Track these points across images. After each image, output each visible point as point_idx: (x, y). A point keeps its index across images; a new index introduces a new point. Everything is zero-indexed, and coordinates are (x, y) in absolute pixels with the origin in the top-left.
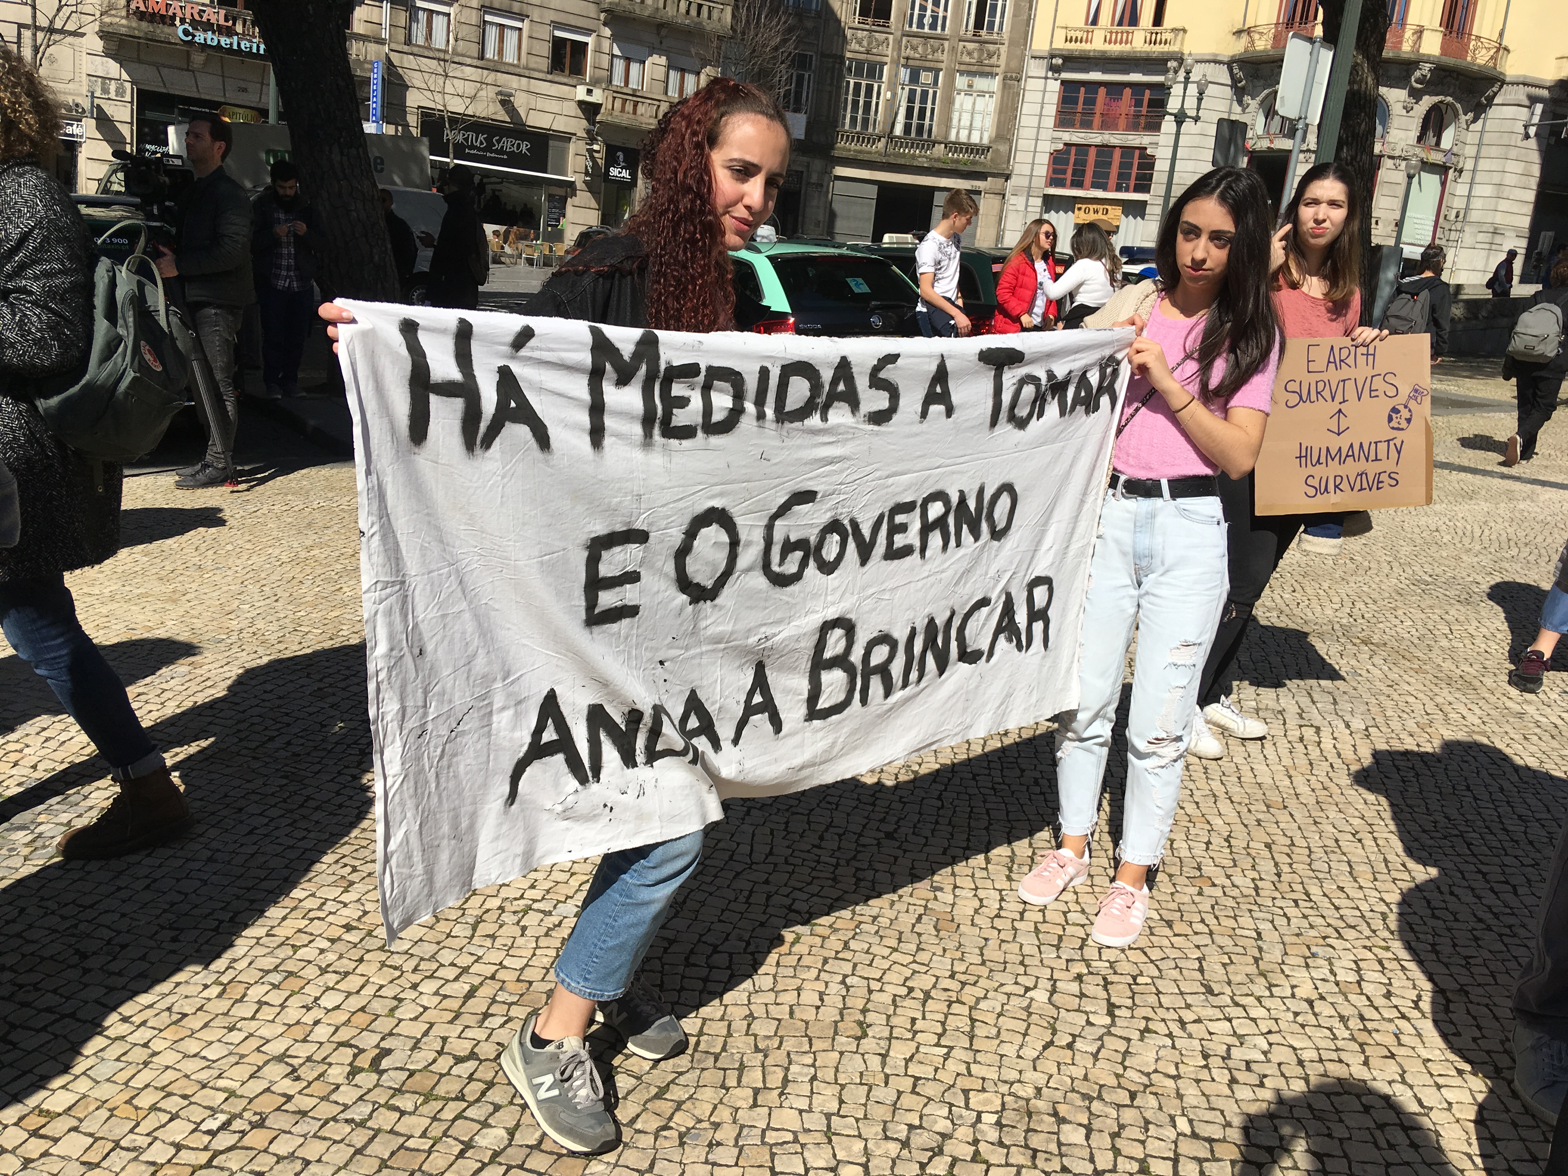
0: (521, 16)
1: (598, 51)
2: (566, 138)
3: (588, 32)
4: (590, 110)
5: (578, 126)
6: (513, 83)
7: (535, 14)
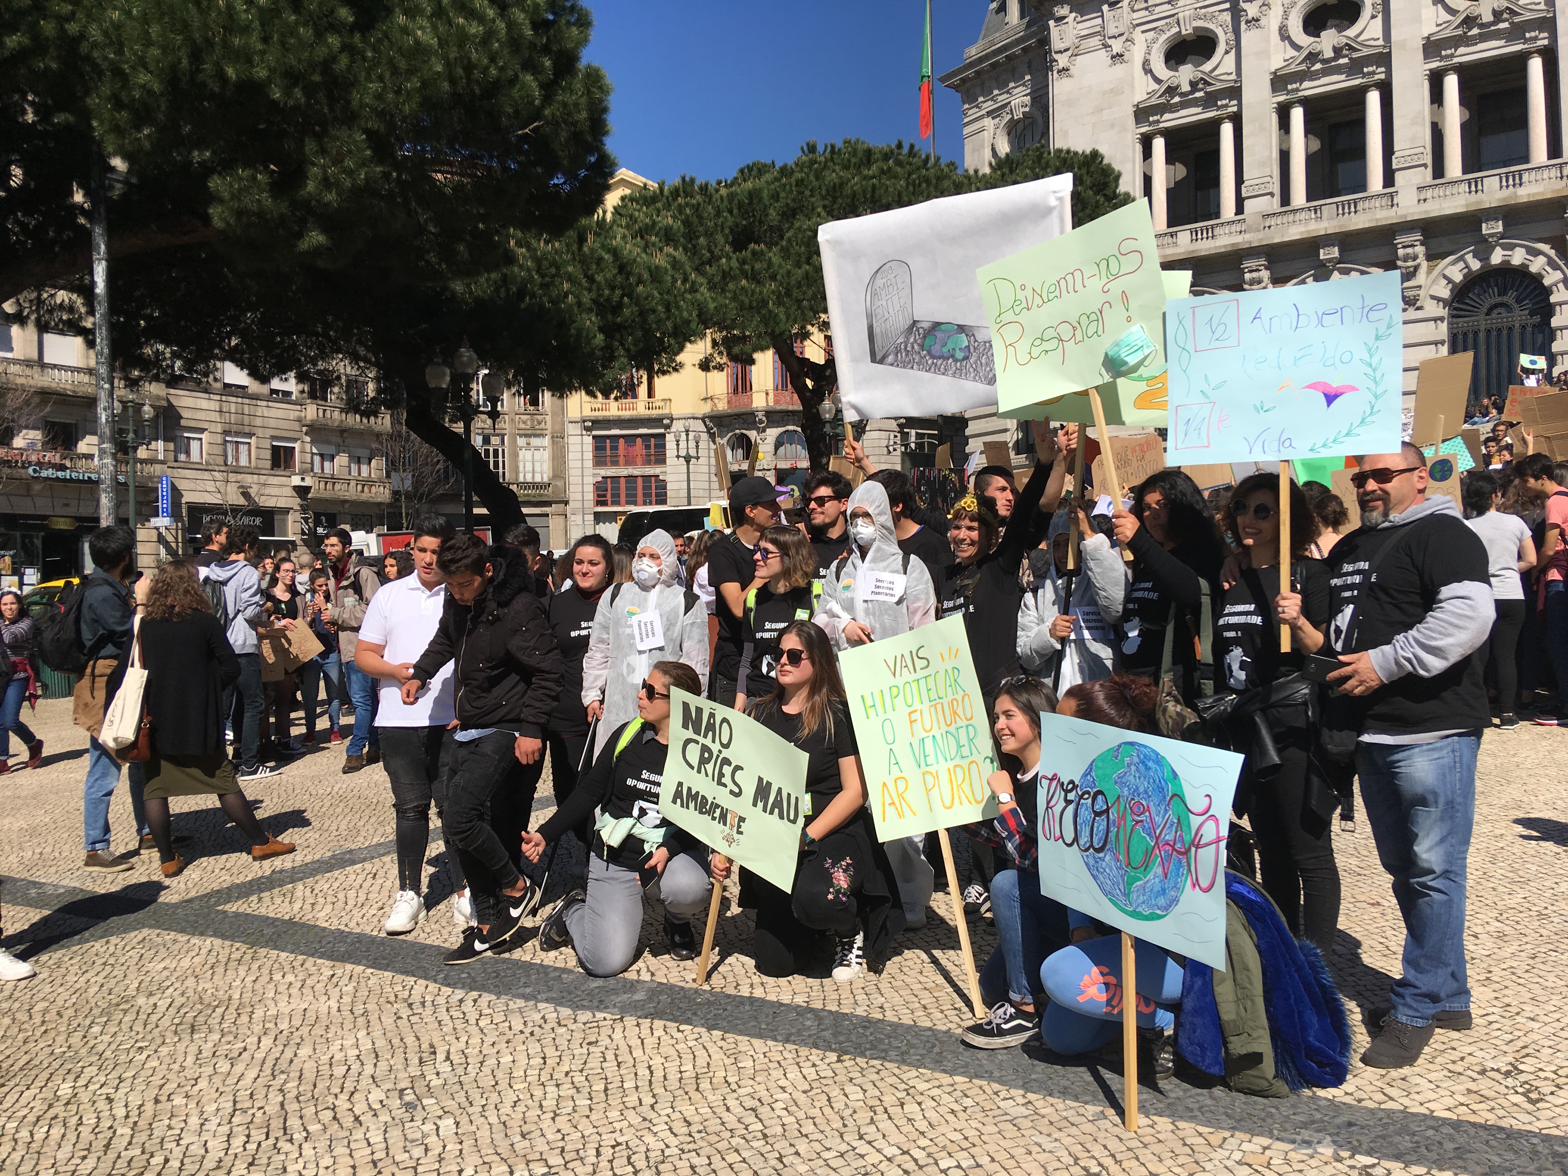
0: (250, 435)
1: (303, 452)
2: (286, 511)
3: (295, 440)
4: (302, 491)
5: (295, 502)
6: (248, 479)
7: (260, 432)
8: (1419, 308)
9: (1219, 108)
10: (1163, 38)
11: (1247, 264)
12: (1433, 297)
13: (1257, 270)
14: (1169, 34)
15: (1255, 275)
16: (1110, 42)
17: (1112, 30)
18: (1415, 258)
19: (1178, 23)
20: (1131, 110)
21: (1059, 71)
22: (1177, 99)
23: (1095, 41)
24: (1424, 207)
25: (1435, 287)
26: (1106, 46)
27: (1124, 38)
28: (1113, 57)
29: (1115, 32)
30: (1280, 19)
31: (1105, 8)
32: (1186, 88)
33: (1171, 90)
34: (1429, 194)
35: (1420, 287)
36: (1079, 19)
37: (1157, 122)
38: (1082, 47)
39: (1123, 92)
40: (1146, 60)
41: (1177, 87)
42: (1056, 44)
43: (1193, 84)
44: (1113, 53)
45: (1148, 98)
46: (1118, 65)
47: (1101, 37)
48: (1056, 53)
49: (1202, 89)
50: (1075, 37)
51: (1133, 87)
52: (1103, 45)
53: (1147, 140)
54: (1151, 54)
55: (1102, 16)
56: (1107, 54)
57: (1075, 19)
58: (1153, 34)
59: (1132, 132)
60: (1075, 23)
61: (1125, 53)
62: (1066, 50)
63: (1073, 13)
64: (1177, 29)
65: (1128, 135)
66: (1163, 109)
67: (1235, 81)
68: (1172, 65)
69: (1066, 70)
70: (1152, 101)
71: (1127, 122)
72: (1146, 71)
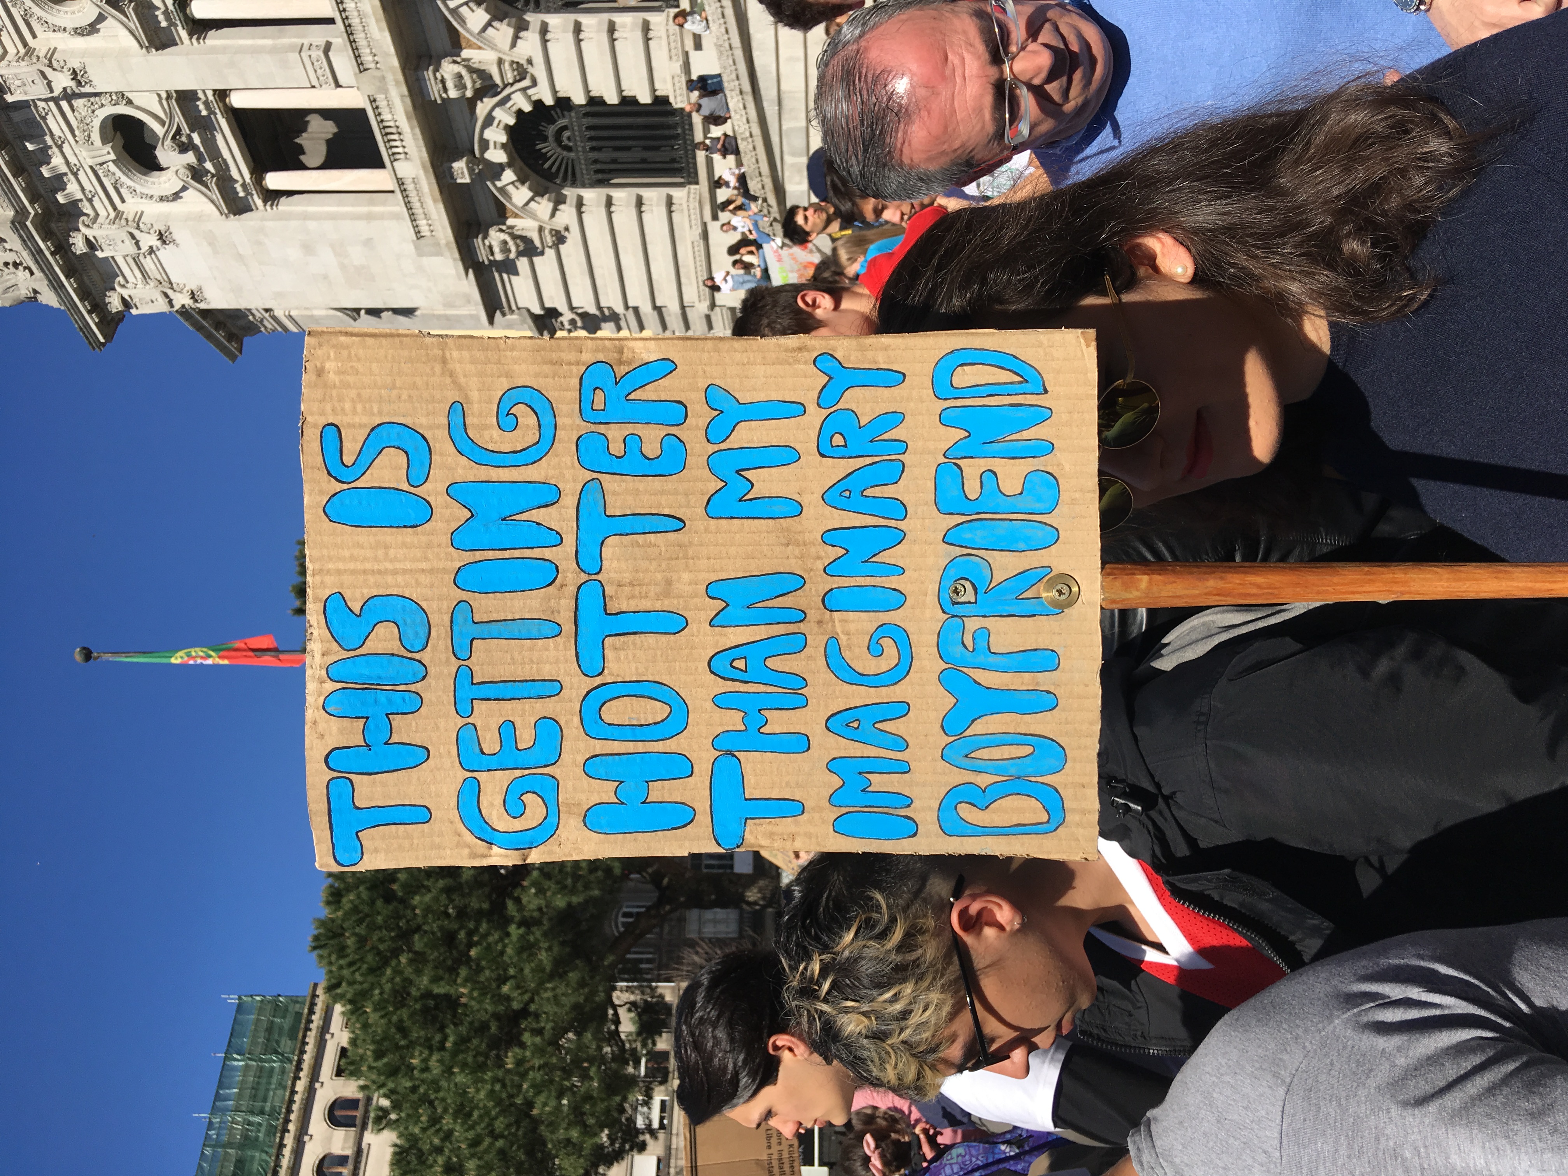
9: (211, 112)
10: (124, 179)
11: (435, 92)
13: (443, 81)
14: (119, 174)
15: (450, 84)
16: (145, 248)
17: (129, 247)
19: (102, 164)
20: (236, 223)
21: (196, 301)
22: (208, 165)
23: (148, 263)
26: (151, 251)
27: (136, 233)
28: (164, 242)
29: (129, 243)
30: (67, 35)
31: (100, 254)
32: (190, 158)
33: (197, 174)
36: (120, 279)
37: (244, 186)
38: (159, 278)
39: (211, 231)
40: (162, 199)
41: (190, 168)
42: (161, 306)
43: (183, 148)
44: (159, 243)
45: (212, 201)
46: (175, 236)
47: (141, 257)
48: (172, 306)
49: (189, 137)
50: (148, 287)
51: (200, 218)
52: (150, 254)
53: (273, 196)
54: (150, 193)
55: (113, 257)
56: (162, 250)
57: (123, 286)
58: (123, 191)
59: (263, 219)
60: (128, 285)
61: (156, 227)
62: (166, 295)
63: (114, 289)
64: (110, 164)
65: (269, 224)
66: (224, 180)
67: (169, 97)
68: (159, 168)
69: (192, 293)
70: (216, 195)
71: (252, 223)
72: (174, 200)
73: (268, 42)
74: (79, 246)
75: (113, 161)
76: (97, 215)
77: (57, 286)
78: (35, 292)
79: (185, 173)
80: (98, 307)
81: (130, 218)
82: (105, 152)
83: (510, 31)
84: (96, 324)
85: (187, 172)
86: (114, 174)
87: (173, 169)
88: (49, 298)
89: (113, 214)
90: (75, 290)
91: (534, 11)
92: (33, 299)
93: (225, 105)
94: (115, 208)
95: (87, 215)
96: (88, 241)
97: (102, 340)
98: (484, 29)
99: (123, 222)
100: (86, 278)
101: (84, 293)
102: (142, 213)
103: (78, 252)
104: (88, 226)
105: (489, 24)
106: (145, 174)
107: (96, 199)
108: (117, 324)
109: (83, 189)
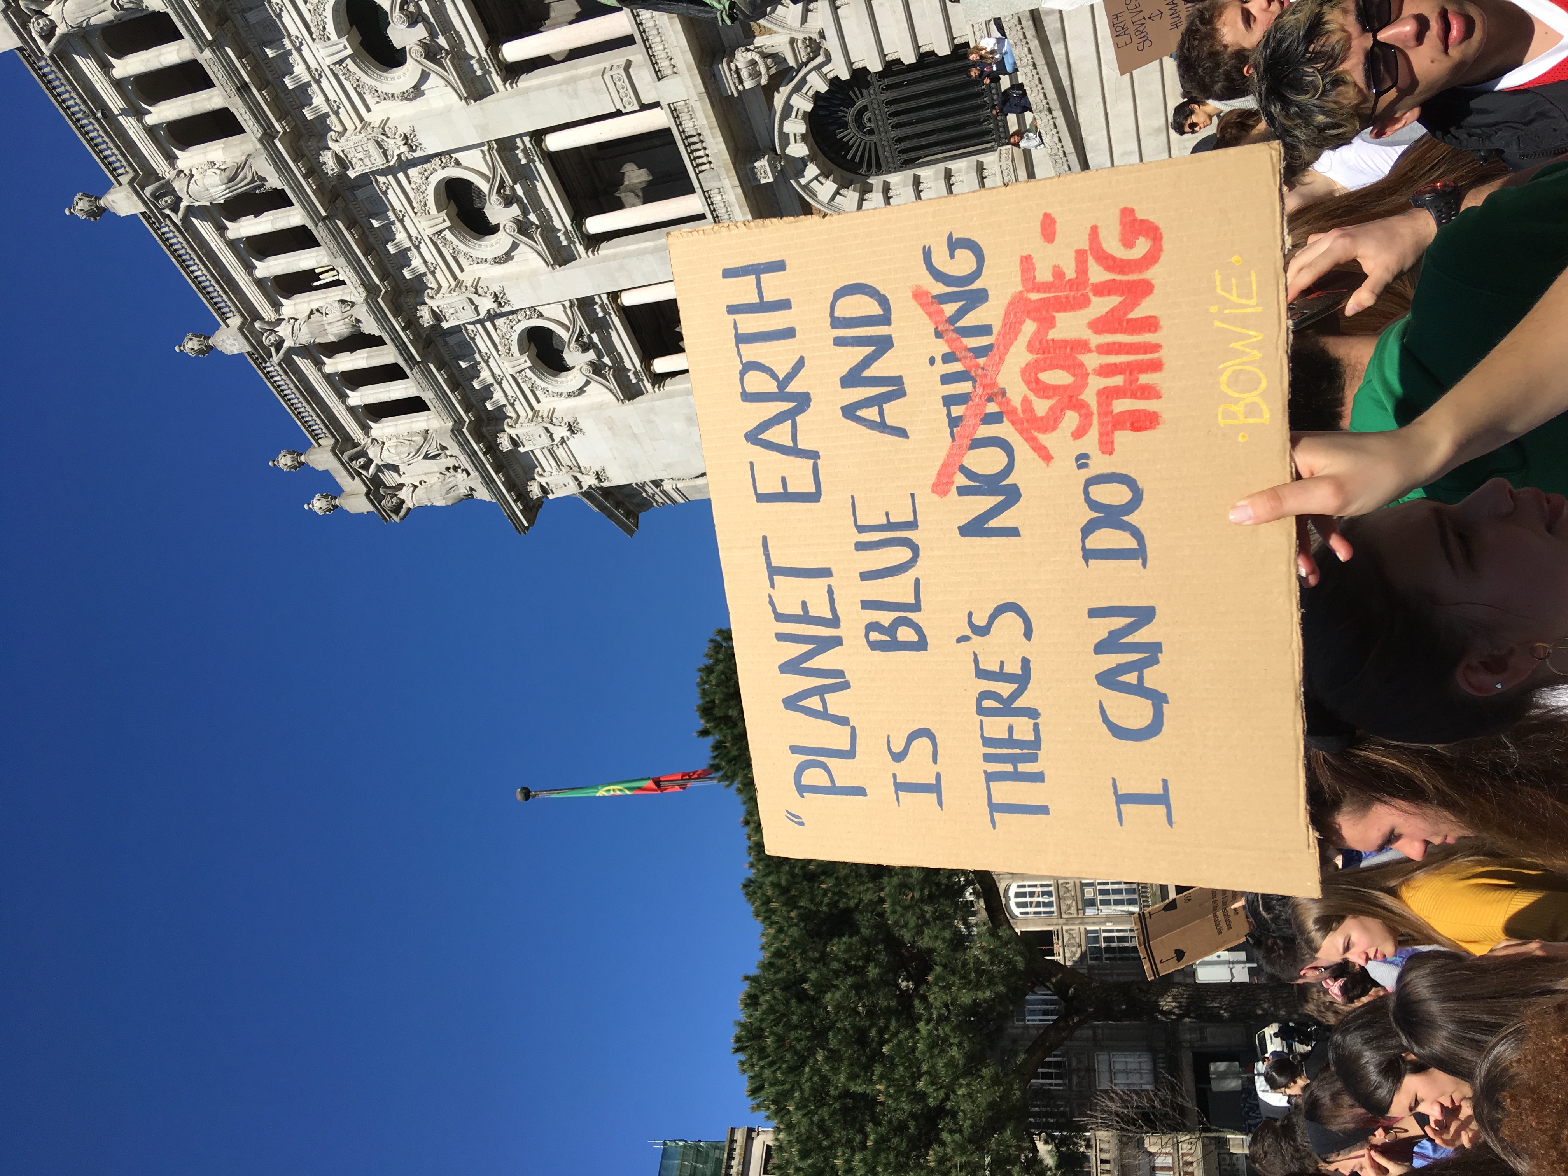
8: (822, 35)
9: (607, 313)
10: (539, 382)
12: (804, 20)
14: (534, 378)
16: (557, 439)
17: (545, 441)
18: (753, 63)
19: (520, 372)
20: (629, 406)
21: (601, 481)
22: (606, 360)
23: (561, 452)
24: (681, 66)
25: (789, 21)
26: (563, 441)
27: (550, 427)
28: (573, 432)
29: (545, 437)
30: (488, 265)
31: (522, 450)
32: (591, 355)
33: (597, 368)
34: (664, 64)
35: (792, 41)
36: (539, 469)
37: (636, 373)
38: (570, 464)
39: (610, 417)
40: (570, 395)
41: (592, 364)
42: (572, 489)
43: (585, 348)
44: (568, 433)
45: (611, 391)
46: (581, 426)
47: (555, 448)
48: (581, 488)
49: (590, 337)
50: (561, 473)
51: (601, 407)
52: (562, 444)
53: (659, 379)
54: (560, 392)
55: (532, 451)
56: (572, 439)
57: (541, 475)
58: (538, 393)
59: (653, 400)
60: (545, 474)
61: (566, 420)
62: (576, 478)
63: (534, 479)
64: (527, 370)
65: (658, 403)
66: (619, 371)
67: (572, 305)
68: (567, 369)
69: (597, 474)
70: (613, 385)
71: (643, 405)
72: (579, 394)
73: (650, 244)
74: (505, 444)
75: (529, 368)
76: (518, 416)
77: (488, 482)
78: (472, 489)
79: (587, 369)
80: (522, 496)
81: (545, 415)
82: (523, 361)
83: (857, 195)
84: (521, 511)
85: (590, 368)
86: (530, 379)
87: (577, 367)
88: (483, 494)
89: (531, 414)
90: (503, 483)
91: (876, 174)
92: (470, 495)
93: (617, 305)
94: (532, 409)
95: (511, 418)
96: (512, 439)
97: (526, 524)
98: (833, 198)
99: (540, 419)
100: (511, 473)
101: (510, 487)
102: (554, 409)
103: (505, 450)
104: (511, 426)
105: (837, 193)
106: (555, 376)
107: (517, 403)
108: (538, 510)
109: (506, 395)
